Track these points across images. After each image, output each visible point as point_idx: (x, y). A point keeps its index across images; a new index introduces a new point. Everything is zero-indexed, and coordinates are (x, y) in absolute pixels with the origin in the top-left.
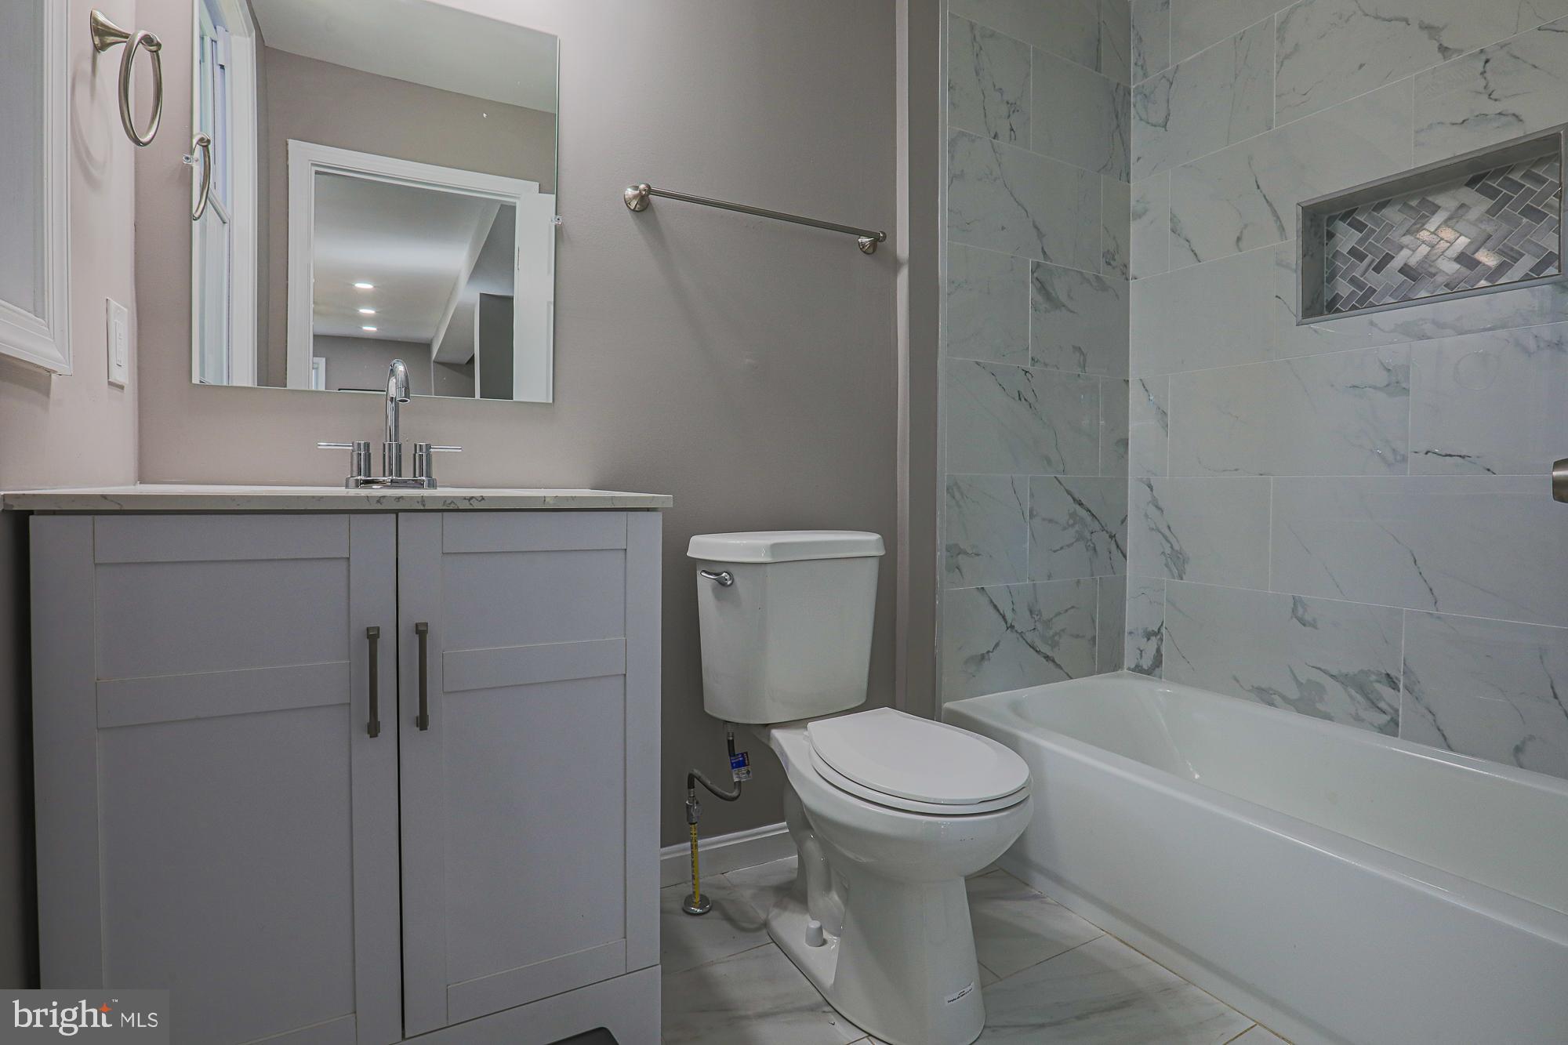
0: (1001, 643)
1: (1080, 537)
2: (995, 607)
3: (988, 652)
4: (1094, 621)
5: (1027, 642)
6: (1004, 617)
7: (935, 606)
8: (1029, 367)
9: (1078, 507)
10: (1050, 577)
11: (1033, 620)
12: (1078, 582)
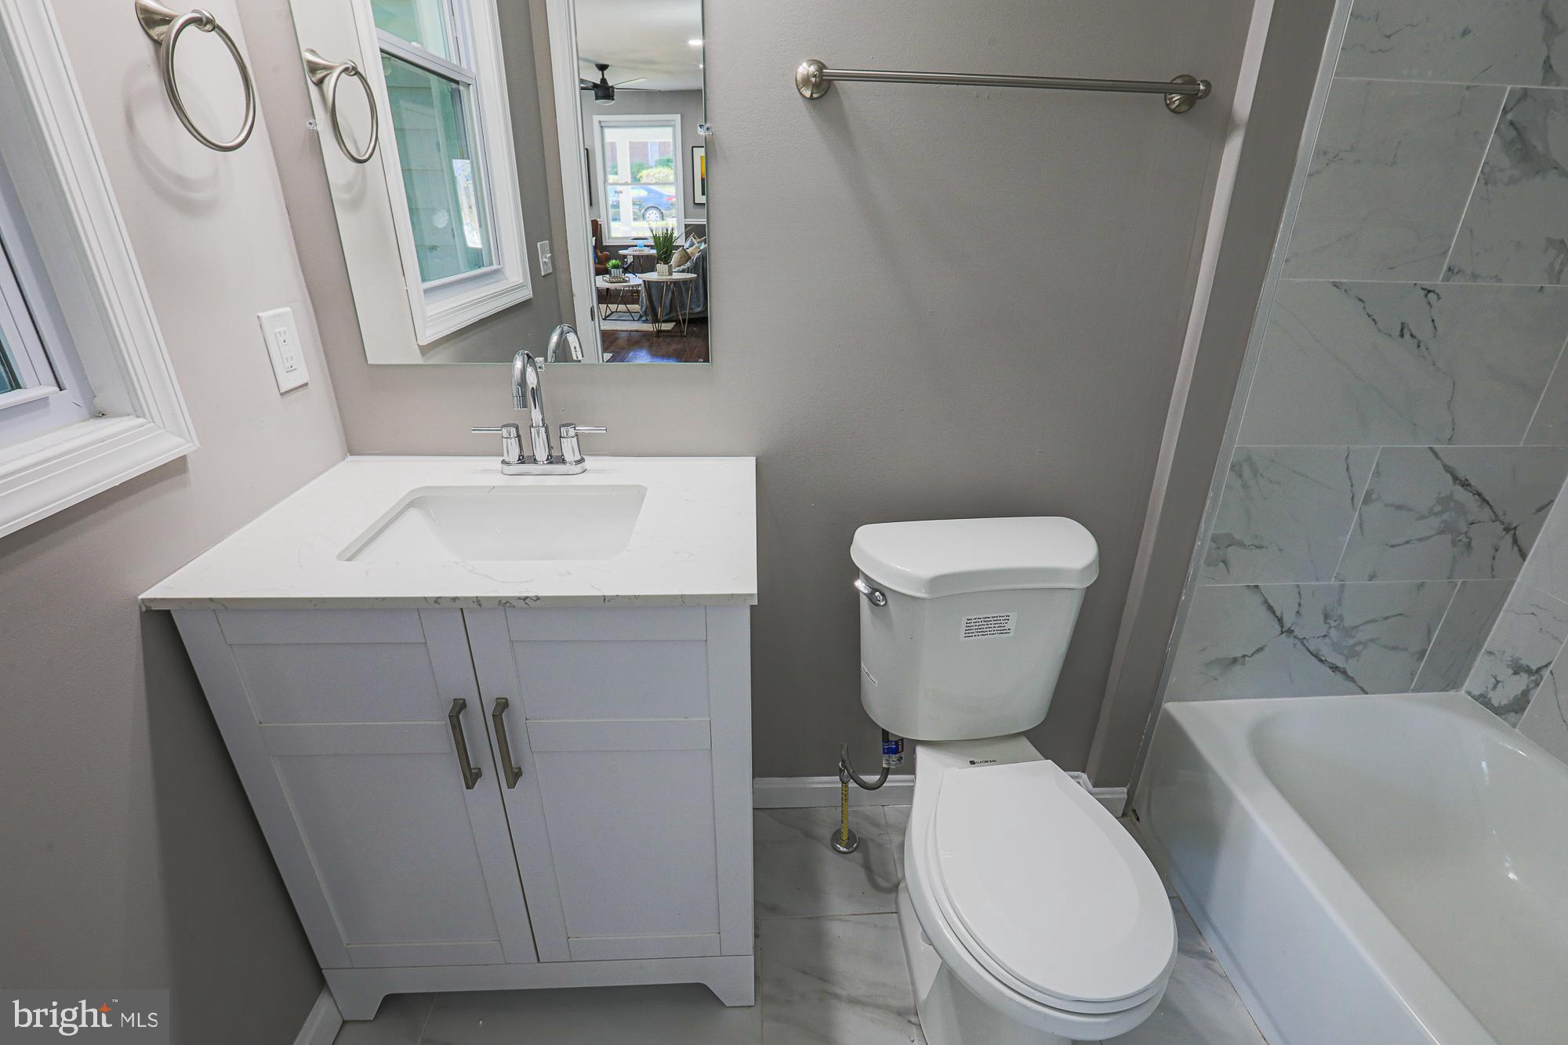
0: (1266, 648)
1: (1446, 529)
2: (1270, 608)
3: (1244, 656)
4: (1429, 633)
5: (1308, 650)
6: (1280, 621)
7: (1179, 601)
8: (1438, 282)
9: (1458, 490)
10: (1372, 577)
11: (1327, 626)
12: (1421, 586)
